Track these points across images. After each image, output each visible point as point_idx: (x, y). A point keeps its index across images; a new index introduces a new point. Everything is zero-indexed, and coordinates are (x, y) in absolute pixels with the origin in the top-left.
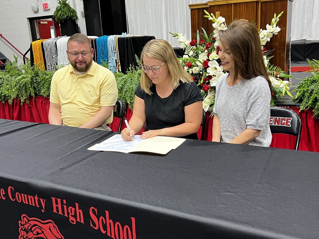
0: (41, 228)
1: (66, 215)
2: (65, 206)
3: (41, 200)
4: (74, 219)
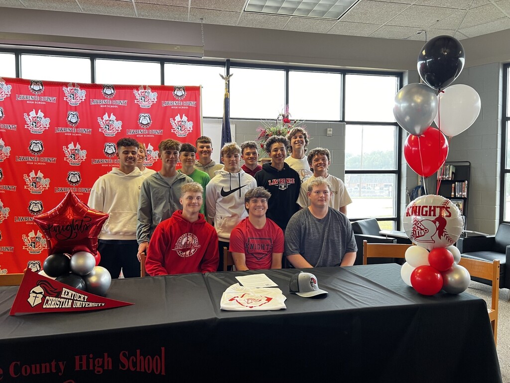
2: (91, 361)
3: (60, 363)
4: (100, 370)
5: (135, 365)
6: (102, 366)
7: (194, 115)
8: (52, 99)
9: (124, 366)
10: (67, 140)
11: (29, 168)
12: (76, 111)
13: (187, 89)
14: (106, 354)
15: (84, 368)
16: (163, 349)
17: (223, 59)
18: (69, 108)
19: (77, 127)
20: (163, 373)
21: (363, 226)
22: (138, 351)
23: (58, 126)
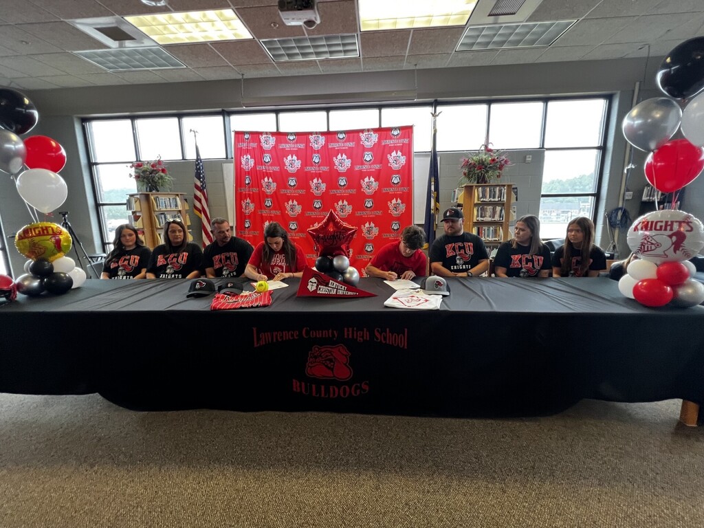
0: (330, 352)
1: (355, 337)
2: (355, 332)
3: (335, 332)
4: (361, 339)
5: (385, 339)
6: (363, 337)
7: (407, 150)
8: (302, 146)
9: (377, 339)
10: (313, 176)
11: (288, 198)
12: (318, 153)
13: (401, 128)
14: (365, 329)
15: (350, 337)
16: (406, 330)
17: (432, 100)
18: (313, 151)
19: (319, 166)
20: (406, 347)
21: (556, 244)
22: (388, 329)
23: (306, 166)
